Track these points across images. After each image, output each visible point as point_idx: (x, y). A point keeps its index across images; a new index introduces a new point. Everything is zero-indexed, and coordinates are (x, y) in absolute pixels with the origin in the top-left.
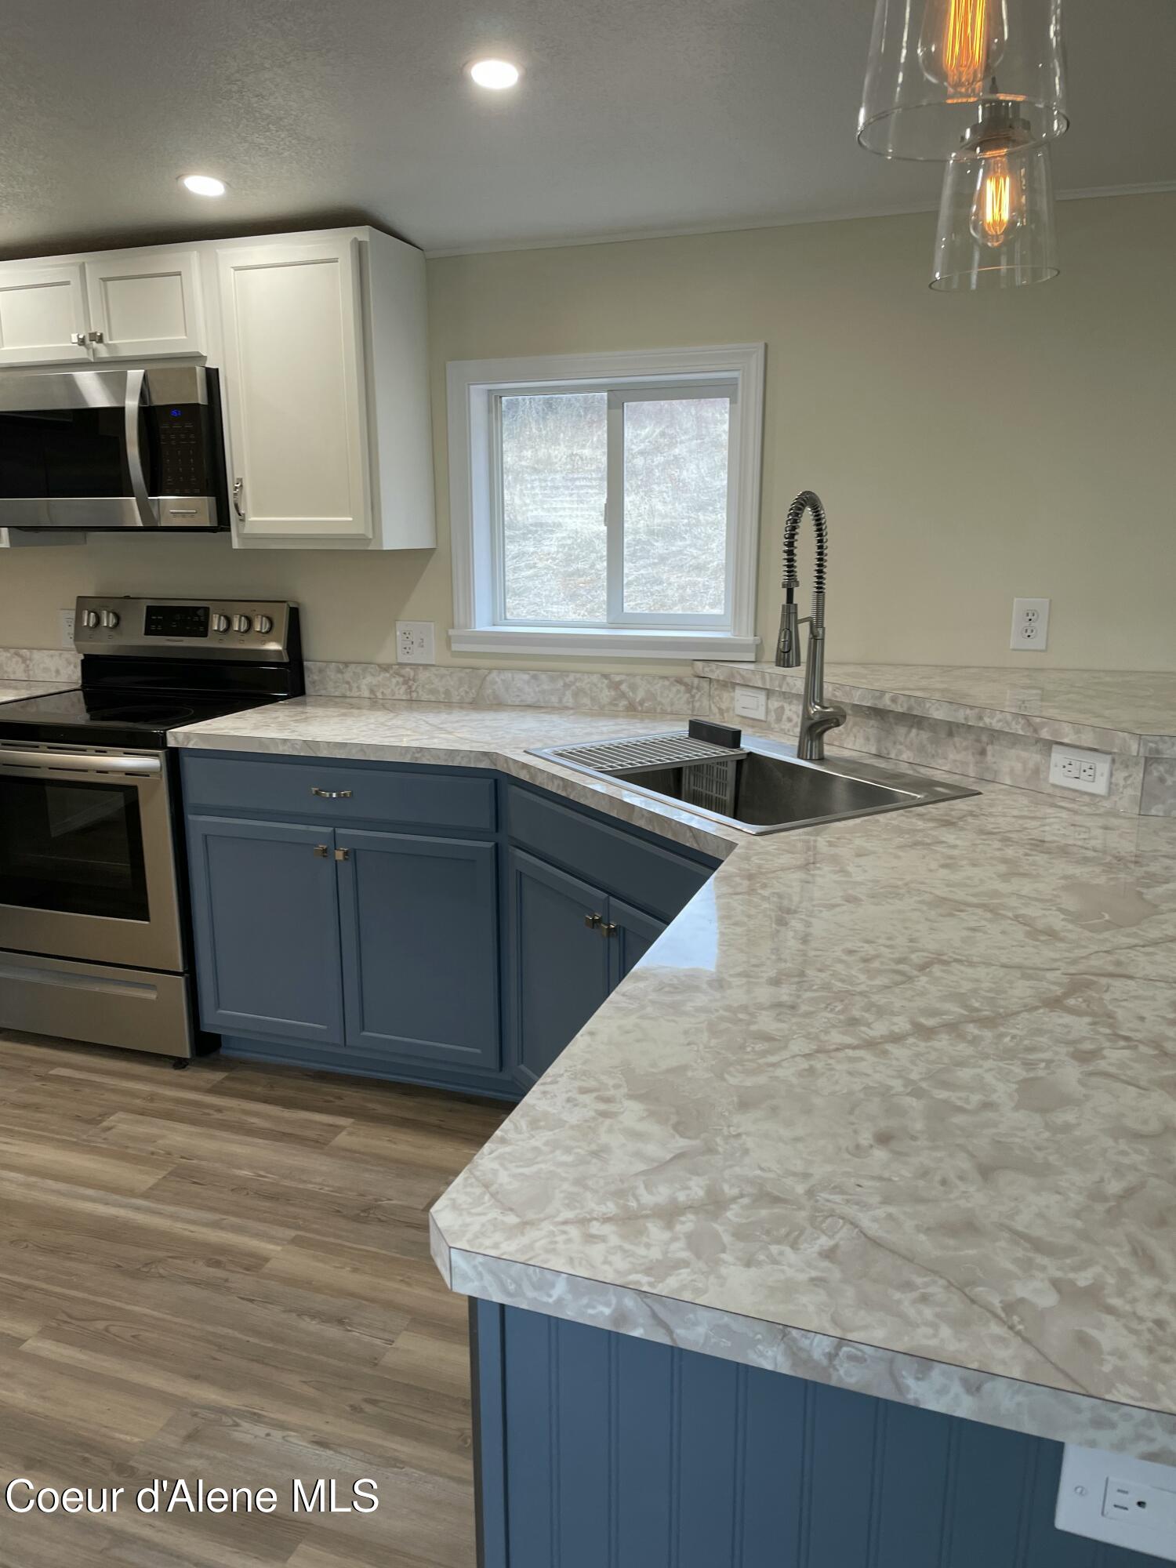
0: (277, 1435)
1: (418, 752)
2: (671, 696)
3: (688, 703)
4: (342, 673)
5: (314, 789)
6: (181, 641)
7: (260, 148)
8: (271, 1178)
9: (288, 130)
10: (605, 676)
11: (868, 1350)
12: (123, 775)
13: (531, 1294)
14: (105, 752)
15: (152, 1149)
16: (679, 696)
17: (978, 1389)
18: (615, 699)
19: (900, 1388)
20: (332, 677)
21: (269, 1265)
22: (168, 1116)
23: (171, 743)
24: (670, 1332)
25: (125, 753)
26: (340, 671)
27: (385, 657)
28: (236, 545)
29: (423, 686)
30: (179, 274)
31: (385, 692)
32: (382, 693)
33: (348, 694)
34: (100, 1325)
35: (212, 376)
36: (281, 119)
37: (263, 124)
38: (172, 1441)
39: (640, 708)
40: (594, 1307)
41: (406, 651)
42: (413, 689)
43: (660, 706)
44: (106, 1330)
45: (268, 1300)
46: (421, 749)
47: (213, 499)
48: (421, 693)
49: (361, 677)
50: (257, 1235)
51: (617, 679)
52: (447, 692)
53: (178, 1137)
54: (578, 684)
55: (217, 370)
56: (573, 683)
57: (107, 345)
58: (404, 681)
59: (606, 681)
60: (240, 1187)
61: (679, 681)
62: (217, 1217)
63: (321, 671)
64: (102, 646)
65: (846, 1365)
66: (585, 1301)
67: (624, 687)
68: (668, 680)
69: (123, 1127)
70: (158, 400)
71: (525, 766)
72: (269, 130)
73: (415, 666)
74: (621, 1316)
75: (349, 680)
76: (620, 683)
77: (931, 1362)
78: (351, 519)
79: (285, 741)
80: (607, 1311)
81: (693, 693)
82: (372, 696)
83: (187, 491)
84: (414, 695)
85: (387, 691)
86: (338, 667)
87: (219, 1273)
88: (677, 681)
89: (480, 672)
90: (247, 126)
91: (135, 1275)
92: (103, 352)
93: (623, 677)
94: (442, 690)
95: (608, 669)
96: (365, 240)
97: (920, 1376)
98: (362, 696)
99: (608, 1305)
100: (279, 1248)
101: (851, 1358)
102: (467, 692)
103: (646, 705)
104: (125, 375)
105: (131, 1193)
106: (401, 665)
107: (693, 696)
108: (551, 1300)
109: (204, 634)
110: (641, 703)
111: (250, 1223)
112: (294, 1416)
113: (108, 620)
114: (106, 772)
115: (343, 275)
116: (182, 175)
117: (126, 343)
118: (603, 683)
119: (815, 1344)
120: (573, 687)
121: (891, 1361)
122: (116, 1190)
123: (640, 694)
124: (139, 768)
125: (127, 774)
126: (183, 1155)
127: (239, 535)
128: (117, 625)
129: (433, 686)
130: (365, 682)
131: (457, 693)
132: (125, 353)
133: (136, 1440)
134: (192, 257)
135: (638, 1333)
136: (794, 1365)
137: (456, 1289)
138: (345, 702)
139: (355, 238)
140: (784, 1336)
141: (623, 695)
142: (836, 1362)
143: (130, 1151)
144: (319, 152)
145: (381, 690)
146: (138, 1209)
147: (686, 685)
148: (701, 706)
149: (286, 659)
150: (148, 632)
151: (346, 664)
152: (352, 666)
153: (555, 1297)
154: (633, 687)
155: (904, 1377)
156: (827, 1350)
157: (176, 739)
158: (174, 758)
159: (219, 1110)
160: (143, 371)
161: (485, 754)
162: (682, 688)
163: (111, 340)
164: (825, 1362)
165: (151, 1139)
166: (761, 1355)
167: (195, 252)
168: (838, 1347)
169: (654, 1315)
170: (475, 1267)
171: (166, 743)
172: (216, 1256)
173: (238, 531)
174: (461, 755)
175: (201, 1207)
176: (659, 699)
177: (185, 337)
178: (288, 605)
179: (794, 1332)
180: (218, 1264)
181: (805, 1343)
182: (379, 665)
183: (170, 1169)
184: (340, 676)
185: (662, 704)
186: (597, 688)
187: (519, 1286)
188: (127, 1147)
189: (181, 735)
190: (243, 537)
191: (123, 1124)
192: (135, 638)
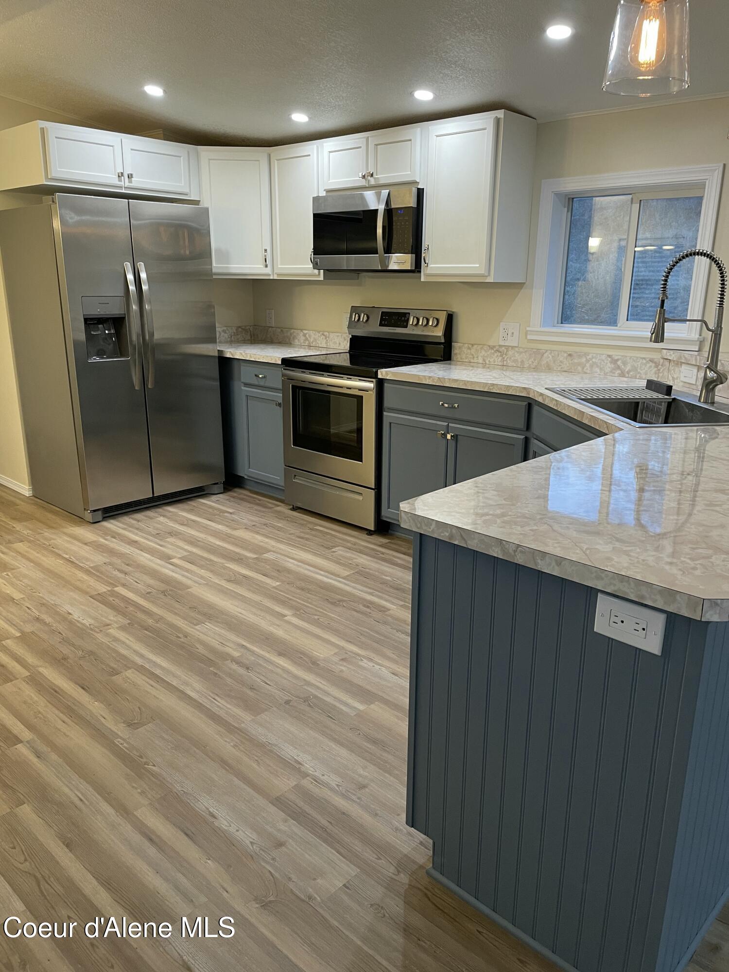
0: (377, 667)
1: (491, 386)
2: (646, 369)
3: (656, 373)
4: (470, 349)
5: (441, 403)
6: (395, 330)
7: (448, 76)
8: (399, 582)
9: (460, 67)
10: (609, 356)
11: (527, 549)
12: (357, 390)
13: (425, 528)
14: (351, 379)
15: (350, 562)
16: (651, 369)
17: (560, 564)
18: (614, 369)
19: (536, 564)
20: (465, 351)
21: (390, 612)
22: (361, 552)
23: (380, 376)
24: (466, 543)
25: (359, 380)
26: (469, 348)
27: (491, 343)
28: (423, 279)
29: (510, 358)
30: (410, 140)
31: (491, 360)
32: (489, 361)
33: (472, 361)
34: (316, 617)
35: (420, 193)
36: (456, 62)
37: (449, 64)
38: (336, 659)
39: (627, 375)
40: (443, 533)
41: (504, 339)
42: (505, 359)
43: (639, 375)
44: (318, 619)
45: (385, 623)
46: (493, 385)
47: (414, 255)
48: (509, 361)
49: (480, 352)
50: (386, 600)
51: (616, 358)
52: (522, 362)
53: (363, 560)
54: (594, 360)
55: (423, 189)
56: (591, 359)
57: (375, 178)
58: (501, 355)
59: (609, 359)
60: (384, 583)
61: (652, 361)
62: (372, 591)
63: (460, 348)
64: (359, 332)
65: (519, 555)
66: (441, 531)
67: (619, 363)
68: (645, 360)
69: (341, 552)
70: (393, 206)
71: (541, 395)
72: (452, 67)
73: (507, 347)
74: (451, 536)
75: (473, 353)
76: (618, 360)
77: (546, 554)
78: (478, 265)
79: (430, 377)
80: (447, 534)
81: (659, 368)
82: (484, 363)
83: (402, 251)
84: (505, 362)
85: (492, 360)
86: (469, 347)
87: (368, 610)
88: (650, 361)
89: (541, 351)
90: (441, 66)
91: (333, 604)
92: (372, 181)
93: (620, 357)
94: (519, 360)
95: (611, 352)
96: (501, 117)
97: (542, 559)
98: (479, 362)
99: (447, 532)
100: (395, 607)
101: (521, 552)
102: (533, 362)
103: (631, 373)
104: (381, 192)
105: (338, 576)
106: (500, 346)
107: (659, 370)
108: (430, 530)
109: (406, 327)
110: (628, 372)
111: (384, 596)
112: (387, 663)
113: (364, 318)
114: (350, 389)
115: (488, 137)
116: (413, 91)
117: (383, 177)
118: (607, 360)
119: (510, 547)
120: (591, 362)
121: (533, 553)
122: (332, 574)
123: (628, 368)
124: (365, 387)
125: (359, 390)
126: (363, 567)
127: (424, 275)
128: (367, 321)
129: (515, 358)
130: (481, 354)
131: (527, 363)
132: (382, 182)
133: (322, 656)
134: (416, 131)
135: (456, 543)
136: (503, 555)
137: (401, 526)
138: (470, 364)
139: (496, 117)
140: (501, 544)
141: (619, 368)
142: (516, 554)
143: (341, 561)
144: (477, 75)
145: (489, 359)
146: (340, 582)
147: (655, 363)
148: (663, 375)
149: (443, 341)
150: (381, 325)
151: (473, 345)
152: (476, 346)
153: (432, 529)
154: (625, 363)
155: (537, 559)
156: (514, 549)
157: (382, 374)
158: (380, 383)
159: (383, 553)
160: (388, 191)
161: (524, 388)
162: (653, 365)
163: (377, 175)
164: (513, 553)
165: (350, 559)
166: (493, 551)
167: (419, 129)
168: (517, 548)
169: (461, 536)
170: (408, 518)
171: (377, 376)
172: (369, 604)
173: (424, 272)
174: (513, 388)
175: (366, 587)
176: (639, 371)
177: (410, 173)
178: (447, 312)
179: (504, 542)
180: (368, 607)
181: (507, 546)
182: (489, 346)
183: (356, 571)
184: (469, 351)
185: (640, 373)
186: (604, 363)
187: (421, 524)
188: (341, 560)
189: (383, 373)
190: (427, 275)
191: (340, 551)
192: (375, 328)
